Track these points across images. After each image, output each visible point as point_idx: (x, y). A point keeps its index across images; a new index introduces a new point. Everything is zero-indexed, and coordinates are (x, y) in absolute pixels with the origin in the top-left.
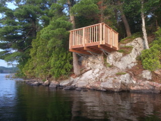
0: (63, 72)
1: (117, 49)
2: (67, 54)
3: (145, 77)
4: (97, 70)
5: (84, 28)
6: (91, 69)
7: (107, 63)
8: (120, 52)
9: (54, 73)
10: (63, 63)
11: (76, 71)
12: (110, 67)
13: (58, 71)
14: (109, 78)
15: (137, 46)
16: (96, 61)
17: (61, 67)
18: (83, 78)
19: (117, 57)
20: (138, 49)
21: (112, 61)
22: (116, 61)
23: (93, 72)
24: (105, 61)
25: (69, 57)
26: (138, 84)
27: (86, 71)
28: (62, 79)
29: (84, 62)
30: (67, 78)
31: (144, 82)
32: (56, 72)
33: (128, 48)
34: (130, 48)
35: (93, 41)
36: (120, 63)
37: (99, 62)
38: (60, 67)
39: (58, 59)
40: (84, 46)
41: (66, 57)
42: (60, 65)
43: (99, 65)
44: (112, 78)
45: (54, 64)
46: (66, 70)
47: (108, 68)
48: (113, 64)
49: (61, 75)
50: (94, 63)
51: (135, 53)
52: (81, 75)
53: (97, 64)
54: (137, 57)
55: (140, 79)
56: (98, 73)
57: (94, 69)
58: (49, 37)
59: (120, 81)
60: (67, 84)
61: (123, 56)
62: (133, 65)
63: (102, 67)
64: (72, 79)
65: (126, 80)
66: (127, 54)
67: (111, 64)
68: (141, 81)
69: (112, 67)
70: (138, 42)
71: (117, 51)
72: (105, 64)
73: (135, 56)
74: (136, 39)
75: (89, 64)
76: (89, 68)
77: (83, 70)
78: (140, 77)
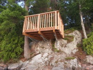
0: (13, 55)
1: (63, 37)
2: (19, 38)
3: (89, 62)
4: (46, 55)
5: (39, 14)
6: (40, 53)
7: (55, 48)
8: (65, 39)
9: (3, 56)
10: (14, 46)
11: (26, 54)
12: (58, 52)
13: (8, 54)
14: (59, 62)
15: (77, 36)
16: (45, 46)
17: (12, 51)
18: (32, 62)
19: (63, 43)
20: (77, 38)
21: (59, 47)
22: (62, 47)
23: (42, 56)
24: (53, 46)
25: (21, 42)
26: (84, 68)
27: (35, 55)
28: (11, 63)
29: (33, 47)
30: (16, 62)
31: (89, 67)
32: (5, 55)
33: (70, 37)
34: (72, 37)
35: (48, 26)
36: (66, 49)
37: (47, 47)
38: (10, 51)
39: (10, 43)
40: (38, 30)
41: (18, 41)
42: (10, 48)
43: (48, 50)
44: (63, 63)
45: (5, 48)
46: (16, 53)
47: (56, 53)
48: (60, 49)
49: (10, 58)
50: (43, 48)
51: (76, 41)
52: (30, 59)
53: (46, 49)
54: (77, 45)
55: (84, 63)
56: (47, 57)
57: (43, 53)
58: (3, 20)
59: (71, 66)
60: (16, 67)
61: (67, 43)
62: (75, 51)
63: (50, 51)
64: (21, 62)
65: (75, 65)
66: (71, 41)
67: (58, 49)
68: (85, 65)
69: (59, 52)
70: (77, 34)
71: (63, 39)
72: (53, 49)
73: (76, 44)
74: (75, 31)
75: (38, 48)
76: (38, 52)
77: (33, 54)
78: (85, 62)
